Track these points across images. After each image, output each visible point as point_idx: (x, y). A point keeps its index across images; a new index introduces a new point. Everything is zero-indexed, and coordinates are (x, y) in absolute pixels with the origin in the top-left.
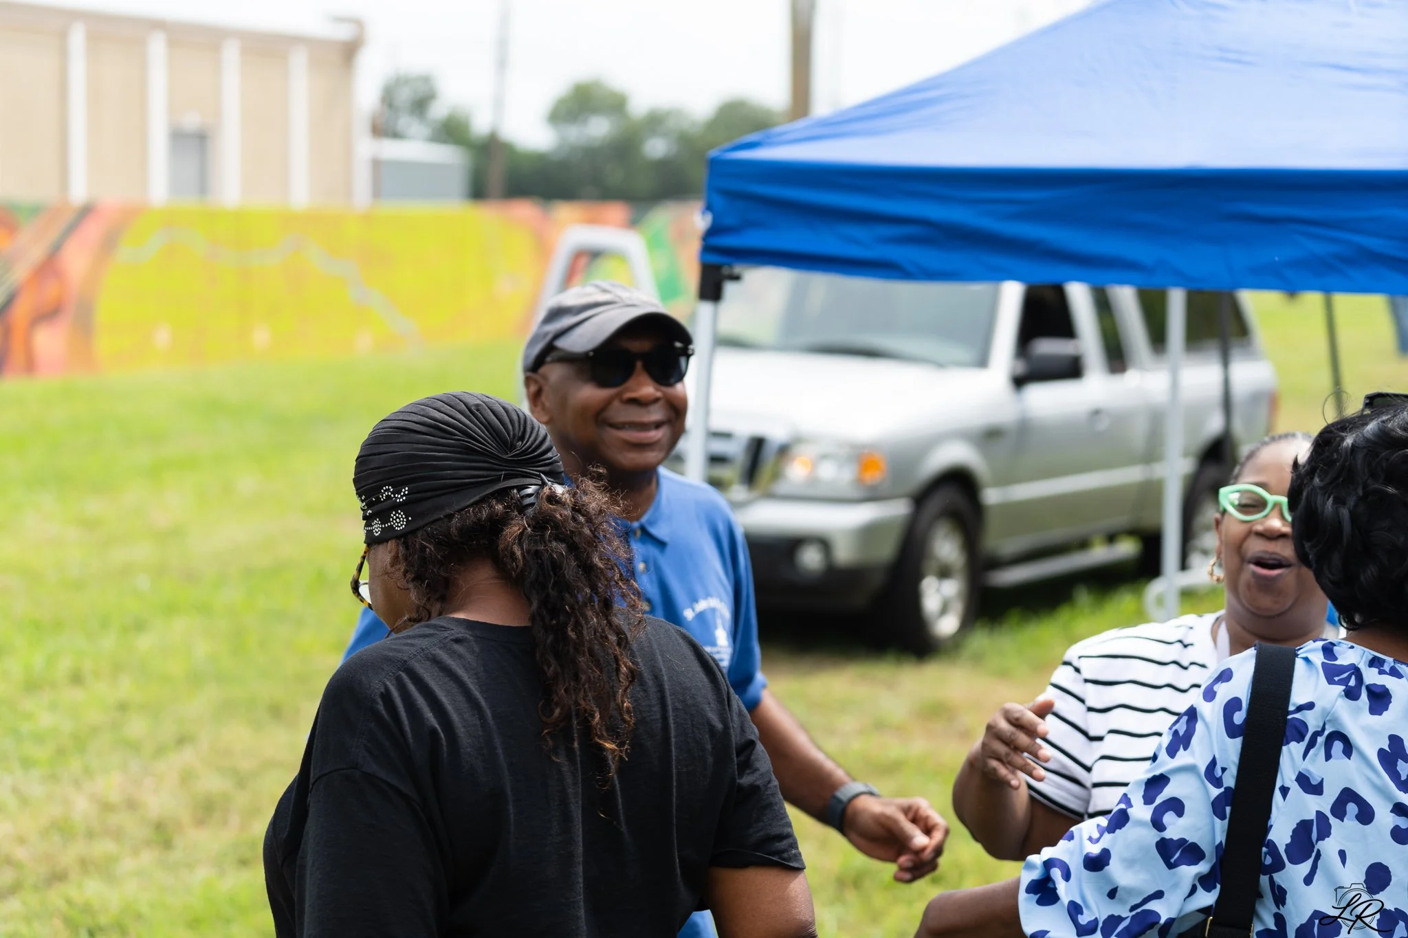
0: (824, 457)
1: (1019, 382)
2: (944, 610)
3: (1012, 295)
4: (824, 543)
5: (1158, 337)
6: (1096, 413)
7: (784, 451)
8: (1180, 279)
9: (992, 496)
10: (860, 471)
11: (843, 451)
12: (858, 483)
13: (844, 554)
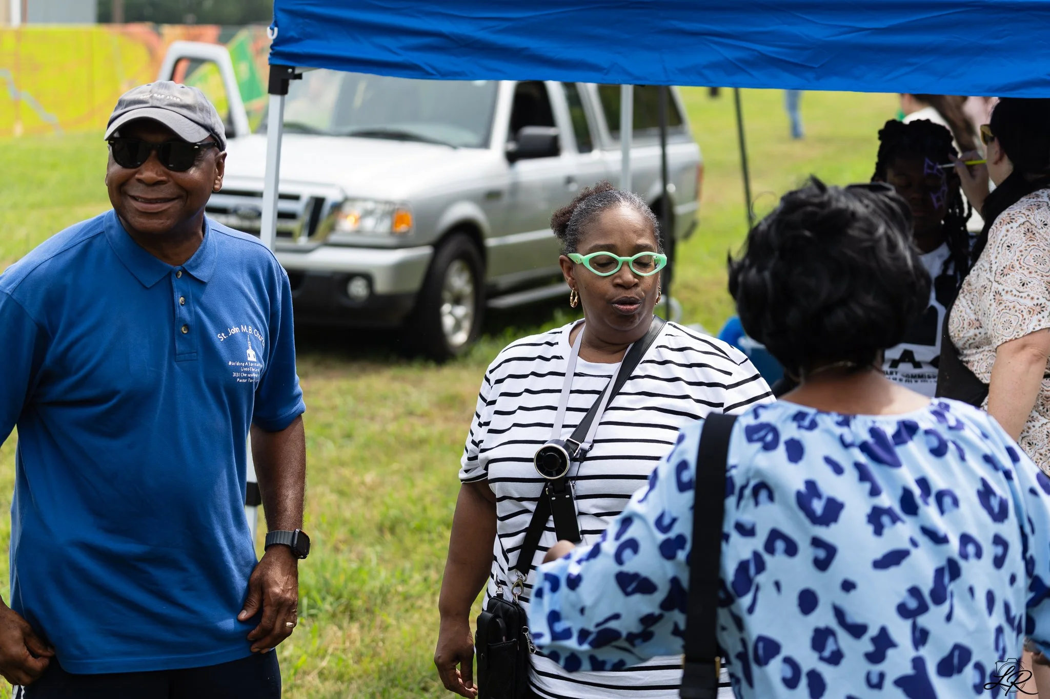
0: (368, 213)
1: (512, 158)
2: (458, 327)
3: (507, 89)
4: (367, 277)
5: (614, 125)
6: (569, 180)
7: (337, 207)
8: (629, 77)
9: (491, 242)
10: (394, 224)
11: (381, 208)
12: (392, 233)
13: (382, 286)
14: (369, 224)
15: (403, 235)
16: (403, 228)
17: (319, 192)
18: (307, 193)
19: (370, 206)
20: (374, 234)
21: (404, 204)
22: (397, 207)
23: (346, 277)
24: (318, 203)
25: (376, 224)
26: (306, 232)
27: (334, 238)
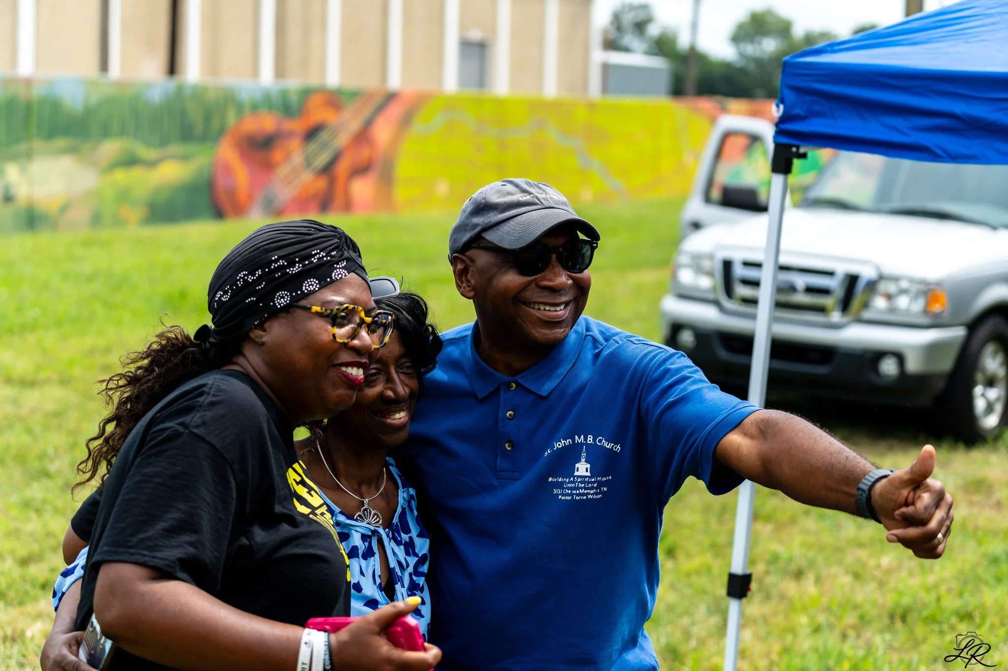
0: (903, 292)
4: (899, 356)
7: (872, 286)
10: (928, 304)
11: (915, 288)
12: (926, 312)
13: (913, 365)
14: (903, 302)
15: (936, 315)
16: (937, 308)
17: (854, 269)
18: (842, 269)
19: (904, 284)
20: (907, 312)
21: (939, 284)
22: (932, 287)
23: (876, 356)
24: (852, 280)
25: (911, 302)
26: (840, 308)
27: (867, 315)
